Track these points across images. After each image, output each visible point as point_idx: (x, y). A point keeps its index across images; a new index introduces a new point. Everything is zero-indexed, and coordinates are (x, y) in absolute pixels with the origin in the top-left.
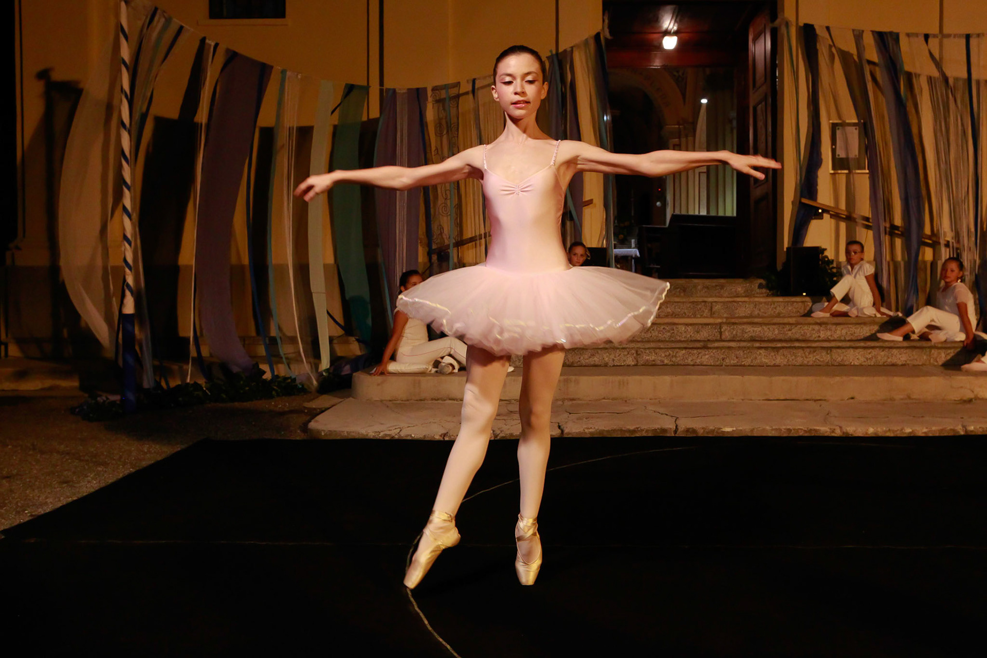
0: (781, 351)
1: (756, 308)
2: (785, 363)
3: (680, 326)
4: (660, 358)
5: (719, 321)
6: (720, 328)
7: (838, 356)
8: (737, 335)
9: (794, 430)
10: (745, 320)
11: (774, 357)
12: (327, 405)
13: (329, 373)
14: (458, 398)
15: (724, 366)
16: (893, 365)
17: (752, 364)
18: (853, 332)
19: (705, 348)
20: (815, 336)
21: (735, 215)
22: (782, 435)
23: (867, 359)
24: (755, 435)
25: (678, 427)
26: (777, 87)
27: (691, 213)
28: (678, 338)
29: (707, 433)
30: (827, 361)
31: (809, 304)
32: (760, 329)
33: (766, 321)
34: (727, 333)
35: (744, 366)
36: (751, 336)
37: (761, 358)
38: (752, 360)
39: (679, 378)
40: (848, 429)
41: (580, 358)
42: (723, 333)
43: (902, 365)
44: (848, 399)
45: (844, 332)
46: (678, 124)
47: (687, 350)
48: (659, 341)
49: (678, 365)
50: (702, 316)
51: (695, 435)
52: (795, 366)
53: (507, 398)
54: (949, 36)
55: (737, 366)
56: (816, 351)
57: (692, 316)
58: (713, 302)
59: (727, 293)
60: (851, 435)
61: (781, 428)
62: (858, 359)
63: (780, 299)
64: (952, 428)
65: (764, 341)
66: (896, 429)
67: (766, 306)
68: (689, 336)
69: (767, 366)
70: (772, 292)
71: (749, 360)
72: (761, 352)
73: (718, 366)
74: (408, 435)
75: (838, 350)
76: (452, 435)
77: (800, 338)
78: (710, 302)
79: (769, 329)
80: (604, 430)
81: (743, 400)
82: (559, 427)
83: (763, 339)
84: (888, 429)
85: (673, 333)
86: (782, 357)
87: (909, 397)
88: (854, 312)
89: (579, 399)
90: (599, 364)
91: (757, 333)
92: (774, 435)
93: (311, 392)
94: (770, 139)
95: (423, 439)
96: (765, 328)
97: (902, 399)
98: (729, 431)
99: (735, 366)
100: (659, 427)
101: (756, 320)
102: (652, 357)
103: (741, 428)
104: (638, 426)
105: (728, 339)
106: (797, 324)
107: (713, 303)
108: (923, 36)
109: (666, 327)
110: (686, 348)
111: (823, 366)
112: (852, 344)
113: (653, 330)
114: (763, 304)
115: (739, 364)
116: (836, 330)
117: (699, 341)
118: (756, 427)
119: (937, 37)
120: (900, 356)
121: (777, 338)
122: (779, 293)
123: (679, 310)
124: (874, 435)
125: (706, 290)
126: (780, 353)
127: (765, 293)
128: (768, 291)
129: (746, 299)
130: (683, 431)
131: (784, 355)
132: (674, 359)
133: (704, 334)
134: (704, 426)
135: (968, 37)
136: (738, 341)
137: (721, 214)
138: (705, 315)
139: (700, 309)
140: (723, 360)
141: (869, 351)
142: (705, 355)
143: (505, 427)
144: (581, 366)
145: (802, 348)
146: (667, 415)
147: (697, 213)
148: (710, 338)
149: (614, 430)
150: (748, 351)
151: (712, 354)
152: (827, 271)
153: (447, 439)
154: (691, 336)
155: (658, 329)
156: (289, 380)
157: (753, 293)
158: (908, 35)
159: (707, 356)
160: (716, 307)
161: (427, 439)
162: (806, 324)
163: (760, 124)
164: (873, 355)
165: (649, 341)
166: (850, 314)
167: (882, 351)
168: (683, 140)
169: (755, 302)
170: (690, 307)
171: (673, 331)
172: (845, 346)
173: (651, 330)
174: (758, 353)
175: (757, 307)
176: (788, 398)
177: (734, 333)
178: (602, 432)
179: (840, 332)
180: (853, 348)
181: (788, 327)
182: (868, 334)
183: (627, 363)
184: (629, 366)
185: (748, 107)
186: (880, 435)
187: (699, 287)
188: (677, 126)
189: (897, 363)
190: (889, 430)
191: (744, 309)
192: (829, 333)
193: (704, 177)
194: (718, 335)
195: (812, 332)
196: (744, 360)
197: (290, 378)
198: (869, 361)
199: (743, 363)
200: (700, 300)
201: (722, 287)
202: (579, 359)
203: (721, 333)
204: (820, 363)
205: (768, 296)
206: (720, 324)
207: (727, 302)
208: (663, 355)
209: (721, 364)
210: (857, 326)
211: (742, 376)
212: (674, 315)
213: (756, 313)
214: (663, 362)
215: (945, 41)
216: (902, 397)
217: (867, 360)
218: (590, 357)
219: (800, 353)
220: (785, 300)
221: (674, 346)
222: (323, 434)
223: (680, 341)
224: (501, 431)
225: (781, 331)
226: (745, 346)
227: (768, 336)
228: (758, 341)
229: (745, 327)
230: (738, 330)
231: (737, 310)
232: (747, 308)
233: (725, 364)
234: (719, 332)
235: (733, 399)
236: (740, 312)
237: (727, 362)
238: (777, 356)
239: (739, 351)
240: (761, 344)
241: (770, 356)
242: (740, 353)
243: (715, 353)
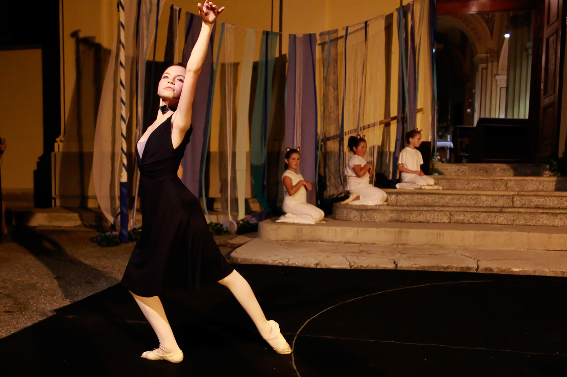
0: (559, 216)
1: (540, 184)
2: (562, 224)
3: (482, 197)
4: (467, 218)
5: (512, 193)
6: (513, 198)
8: (525, 203)
10: (532, 193)
11: (553, 220)
12: (242, 242)
13: (244, 222)
14: (326, 240)
15: (514, 225)
17: (536, 224)
19: (501, 212)
21: (527, 117)
22: (557, 276)
24: (537, 274)
25: (479, 266)
27: (493, 116)
28: (481, 205)
29: (501, 271)
32: (543, 199)
33: (548, 194)
34: (518, 202)
35: (530, 225)
36: (536, 205)
37: (543, 221)
38: (536, 222)
39: (481, 232)
41: (410, 216)
42: (514, 202)
46: (487, 53)
47: (487, 213)
48: (467, 206)
49: (480, 223)
50: (499, 190)
51: (491, 273)
53: (359, 242)
55: (525, 225)
57: (492, 189)
61: (557, 270)
65: (546, 208)
68: (489, 203)
69: (547, 226)
70: (553, 173)
71: (534, 221)
72: (543, 216)
73: (510, 225)
74: (293, 264)
76: (322, 265)
78: (505, 180)
79: (550, 200)
80: (425, 266)
81: (528, 249)
82: (394, 263)
83: (546, 207)
85: (477, 201)
86: (560, 220)
89: (408, 244)
90: (423, 221)
91: (541, 203)
92: (551, 275)
93: (232, 234)
95: (303, 266)
96: (547, 199)
98: (517, 270)
99: (523, 225)
100: (465, 266)
101: (541, 193)
102: (461, 218)
103: (526, 269)
104: (450, 265)
105: (518, 206)
107: (508, 181)
109: (471, 197)
110: (486, 212)
113: (463, 199)
114: (546, 182)
115: (526, 224)
117: (496, 207)
118: (538, 269)
121: (556, 206)
122: (559, 174)
123: (482, 185)
125: (502, 171)
126: (558, 217)
127: (548, 174)
128: (550, 173)
129: (534, 178)
130: (482, 270)
131: (561, 218)
132: (477, 219)
133: (501, 202)
134: (499, 266)
136: (526, 208)
137: (516, 117)
138: (501, 189)
139: (498, 185)
140: (514, 221)
142: (501, 217)
143: (357, 261)
144: (410, 222)
146: (471, 258)
147: (497, 117)
148: (505, 205)
149: (433, 267)
150: (534, 215)
151: (506, 216)
153: (318, 267)
154: (490, 203)
155: (466, 198)
156: (219, 226)
159: (502, 218)
160: (511, 184)
161: (306, 266)
165: (459, 206)
168: (490, 64)
169: (541, 180)
170: (490, 183)
171: (477, 200)
173: (461, 198)
174: (541, 217)
175: (542, 184)
176: (563, 249)
177: (523, 202)
178: (424, 267)
183: (443, 220)
184: (444, 223)
185: (542, 39)
187: (498, 170)
188: (485, 55)
191: (532, 185)
193: (504, 92)
194: (510, 203)
196: (530, 221)
197: (219, 224)
199: (529, 224)
200: (499, 178)
202: (409, 218)
203: (513, 202)
205: (550, 176)
206: (513, 196)
207: (519, 180)
208: (469, 216)
209: (513, 224)
211: (529, 233)
212: (478, 189)
213: (541, 188)
214: (469, 221)
218: (417, 216)
221: (478, 210)
222: (240, 260)
223: (482, 207)
224: (355, 264)
225: (559, 201)
226: (531, 211)
227: (549, 205)
228: (541, 208)
229: (532, 198)
230: (527, 201)
231: (526, 186)
232: (534, 184)
233: (515, 223)
234: (512, 201)
235: (520, 248)
236: (528, 187)
237: (517, 222)
238: (555, 219)
239: (526, 215)
240: (543, 210)
241: (550, 220)
242: (527, 216)
243: (508, 216)
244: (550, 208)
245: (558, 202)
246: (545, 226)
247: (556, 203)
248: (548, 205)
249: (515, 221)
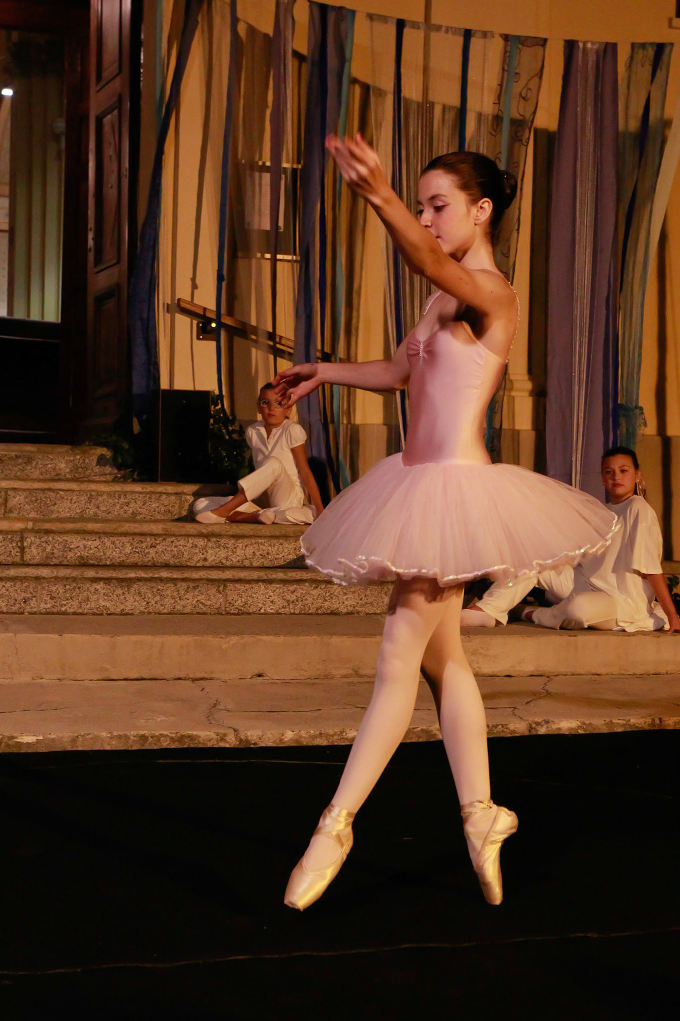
0: (135, 586)
1: (90, 502)
2: (142, 609)
5: (19, 526)
6: (22, 540)
7: (238, 597)
8: (53, 554)
9: (152, 737)
10: (69, 526)
11: (122, 597)
15: (26, 614)
16: (333, 613)
17: (80, 610)
18: (265, 552)
20: (197, 560)
21: (60, 321)
22: (130, 749)
23: (288, 601)
24: (80, 749)
26: (141, 84)
30: (218, 605)
31: (189, 497)
32: (97, 543)
33: (109, 527)
34: (34, 551)
35: (65, 613)
36: (81, 557)
37: (98, 600)
38: (80, 603)
40: (249, 734)
42: (26, 550)
43: (348, 614)
44: (251, 678)
45: (249, 551)
52: (159, 614)
54: (438, 28)
55: (53, 613)
56: (198, 586)
58: (8, 489)
59: (38, 472)
60: (254, 744)
61: (128, 733)
62: (272, 602)
63: (138, 487)
64: (425, 728)
65: (105, 566)
66: (331, 732)
67: (110, 500)
69: (108, 614)
70: (122, 472)
71: (75, 603)
72: (98, 587)
73: (15, 613)
75: (238, 586)
77: (172, 562)
78: (4, 488)
79: (113, 543)
81: (60, 679)
83: (104, 563)
84: (317, 733)
86: (137, 598)
87: (357, 674)
88: (268, 515)
91: (92, 552)
92: (114, 748)
94: (125, 182)
96: (108, 542)
97: (345, 676)
98: (30, 741)
99: (49, 613)
101: (90, 526)
103: (52, 736)
105: (35, 561)
106: (166, 535)
107: (9, 492)
108: (395, 21)
111: (210, 614)
112: (262, 574)
114: (105, 497)
115: (55, 610)
116: (235, 548)
118: (82, 734)
119: (419, 28)
120: (345, 597)
121: (128, 561)
122: (135, 477)
124: (295, 745)
126: (132, 590)
127: (110, 474)
128: (115, 471)
129: (74, 486)
131: (139, 593)
135: (468, 35)
136: (55, 565)
137: (35, 316)
140: (25, 602)
141: (292, 588)
145: (174, 580)
148: (2, 558)
150: (74, 585)
151: (4, 590)
152: (224, 438)
157: (88, 472)
158: (371, 17)
160: (16, 500)
162: (182, 535)
163: (109, 151)
164: (299, 595)
166: (262, 519)
167: (315, 588)
169: (91, 490)
172: (250, 578)
174: (92, 589)
175: (93, 501)
176: (145, 676)
177: (49, 549)
179: (243, 552)
180: (264, 581)
181: (149, 541)
182: (292, 557)
185: (87, 117)
186: (305, 743)
189: (340, 610)
190: (320, 733)
191: (69, 504)
192: (222, 554)
194: (16, 552)
195: (193, 550)
196: (65, 602)
198: (291, 606)
199: (63, 609)
201: (29, 460)
203: (23, 549)
204: (205, 609)
205: (115, 480)
206: (22, 532)
207: (37, 489)
209: (22, 610)
210: (274, 541)
211: (60, 635)
213: (92, 512)
215: (434, 36)
216: (344, 672)
217: (289, 604)
219: (169, 590)
220: (145, 490)
225: (136, 548)
226: (68, 576)
227: (111, 557)
228: (93, 566)
229: (70, 538)
230: (56, 545)
231: (56, 506)
232: (75, 503)
233: (28, 609)
234: (19, 547)
235: (42, 678)
236: (61, 510)
237: (34, 605)
238: (127, 595)
239: (55, 585)
240: (97, 573)
241: (115, 596)
242: (58, 588)
243: (11, 590)
244: (113, 566)
245: (134, 550)
246: (102, 614)
247: (129, 552)
248: (109, 558)
249: (28, 603)
